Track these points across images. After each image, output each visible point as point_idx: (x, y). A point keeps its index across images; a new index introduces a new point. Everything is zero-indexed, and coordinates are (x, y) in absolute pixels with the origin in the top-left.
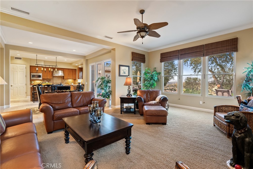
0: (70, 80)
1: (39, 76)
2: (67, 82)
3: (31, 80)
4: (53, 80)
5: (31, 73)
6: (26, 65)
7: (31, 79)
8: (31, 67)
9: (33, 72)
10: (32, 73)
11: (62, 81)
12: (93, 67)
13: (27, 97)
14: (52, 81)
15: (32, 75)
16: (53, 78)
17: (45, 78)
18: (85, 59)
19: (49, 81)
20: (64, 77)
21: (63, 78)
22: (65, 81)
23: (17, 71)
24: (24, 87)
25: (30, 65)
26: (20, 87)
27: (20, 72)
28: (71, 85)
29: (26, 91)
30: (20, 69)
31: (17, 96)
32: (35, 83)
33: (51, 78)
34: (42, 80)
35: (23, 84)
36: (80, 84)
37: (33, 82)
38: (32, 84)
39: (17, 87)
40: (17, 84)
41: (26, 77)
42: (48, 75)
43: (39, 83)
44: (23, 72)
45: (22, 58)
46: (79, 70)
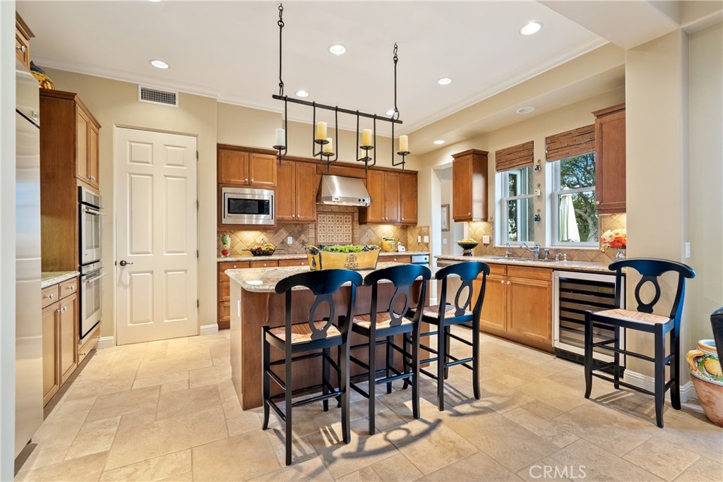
0: (387, 231)
1: (262, 207)
2: (374, 239)
3: (224, 230)
4: (316, 229)
5: (224, 190)
6: (197, 136)
7: (224, 221)
8: (223, 152)
9: (233, 180)
10: (229, 185)
11: (353, 234)
13: (202, 327)
14: (312, 234)
15: (227, 196)
16: (318, 217)
19: (300, 233)
20: (362, 211)
21: (356, 218)
22: (365, 232)
23: (152, 175)
24: (186, 271)
25: (217, 139)
26: (166, 272)
27: (166, 176)
28: (399, 253)
29: (199, 294)
30: (168, 164)
31: (151, 323)
32: (239, 247)
33: (310, 217)
34: (276, 226)
35: (183, 252)
36: (472, 251)
37: (228, 239)
38: (225, 253)
39: (152, 272)
40: (150, 250)
41: (200, 208)
42: (299, 198)
43: (256, 247)
44: (185, 178)
45: (177, 97)
46: (471, 167)
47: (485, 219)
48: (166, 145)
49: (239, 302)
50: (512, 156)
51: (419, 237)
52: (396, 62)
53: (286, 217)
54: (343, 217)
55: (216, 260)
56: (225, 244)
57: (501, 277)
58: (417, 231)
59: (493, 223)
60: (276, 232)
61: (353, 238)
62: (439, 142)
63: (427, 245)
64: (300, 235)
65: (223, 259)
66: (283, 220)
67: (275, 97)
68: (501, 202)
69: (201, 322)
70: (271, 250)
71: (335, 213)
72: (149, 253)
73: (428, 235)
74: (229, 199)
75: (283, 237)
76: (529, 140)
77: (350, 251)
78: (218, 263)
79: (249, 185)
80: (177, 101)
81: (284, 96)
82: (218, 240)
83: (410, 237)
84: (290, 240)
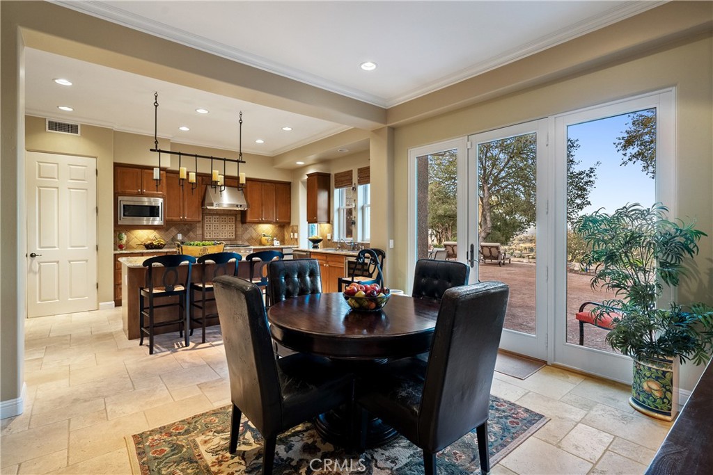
0: (266, 229)
1: (153, 211)
2: (254, 235)
3: (119, 229)
4: (203, 227)
5: (120, 198)
6: (96, 158)
7: (120, 223)
8: (119, 170)
9: (128, 191)
10: (124, 194)
11: (236, 231)
12: (423, 163)
13: (100, 304)
14: (199, 232)
15: (123, 203)
16: (203, 219)
17: (175, 218)
18: (385, 123)
19: (189, 231)
20: (243, 213)
21: (239, 219)
22: (247, 229)
23: (57, 188)
24: (87, 261)
25: (114, 159)
26: (69, 262)
27: (69, 188)
28: (275, 247)
29: (98, 278)
30: (71, 179)
31: (58, 300)
32: (134, 242)
33: (196, 219)
34: (165, 226)
35: (84, 247)
36: (320, 244)
37: (124, 237)
38: (121, 247)
39: (58, 262)
40: (56, 245)
41: (99, 214)
42: (186, 203)
43: (149, 242)
44: (86, 190)
45: (79, 128)
46: (316, 184)
47: (329, 222)
48: (69, 165)
49: (126, 276)
50: (343, 179)
51: (292, 234)
52: (241, 123)
53: (174, 218)
54: (227, 218)
55: (113, 252)
56: (121, 240)
57: (323, 262)
58: (291, 229)
59: (332, 225)
60: (167, 230)
61: (236, 234)
62: (300, 163)
63: (297, 239)
64: (189, 232)
65: (119, 252)
66: (172, 221)
67: (151, 150)
68: (339, 210)
69: (100, 300)
70: (162, 244)
71: (220, 215)
72: (55, 247)
73: (297, 232)
74: (124, 205)
75: (174, 234)
76: (350, 169)
77: (204, 245)
78: (115, 255)
79: (142, 194)
80: (79, 131)
81: (158, 149)
82: (115, 237)
83: (286, 233)
84: (180, 237)
